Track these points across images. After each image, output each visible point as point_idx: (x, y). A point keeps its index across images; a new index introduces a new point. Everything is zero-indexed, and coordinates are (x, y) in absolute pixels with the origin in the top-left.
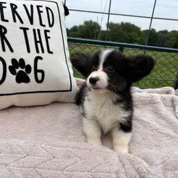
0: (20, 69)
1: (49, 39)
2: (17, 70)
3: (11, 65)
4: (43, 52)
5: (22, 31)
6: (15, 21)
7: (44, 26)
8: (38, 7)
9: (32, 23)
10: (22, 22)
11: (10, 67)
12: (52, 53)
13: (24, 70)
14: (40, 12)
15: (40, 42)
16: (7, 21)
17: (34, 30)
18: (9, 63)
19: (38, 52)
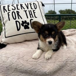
0: (25, 24)
1: (35, 13)
2: (24, 25)
3: (22, 23)
4: (33, 17)
5: (25, 12)
6: (22, 9)
7: (33, 9)
8: (30, 3)
9: (28, 8)
10: (24, 9)
11: (22, 24)
12: (37, 17)
13: (27, 24)
14: (31, 5)
15: (32, 14)
16: (19, 9)
17: (29, 11)
18: (21, 23)
19: (31, 18)
